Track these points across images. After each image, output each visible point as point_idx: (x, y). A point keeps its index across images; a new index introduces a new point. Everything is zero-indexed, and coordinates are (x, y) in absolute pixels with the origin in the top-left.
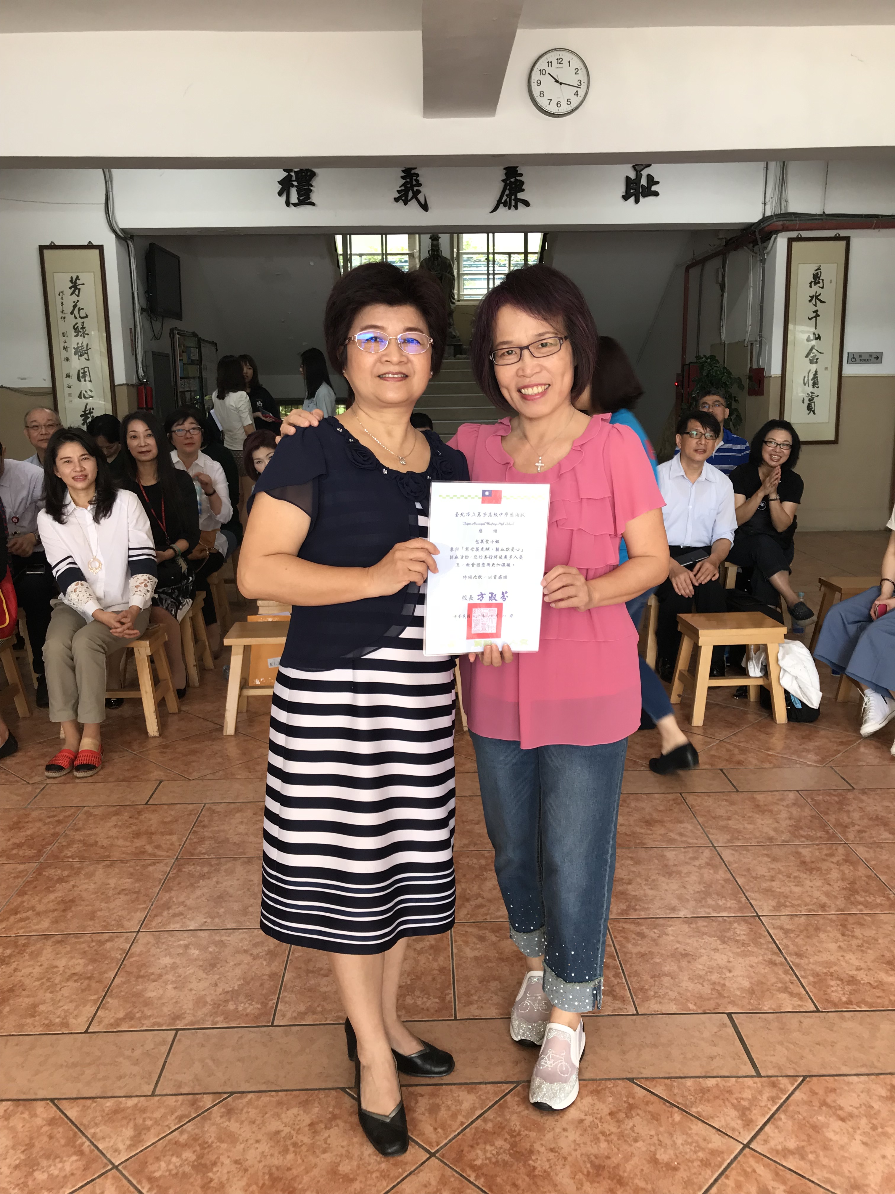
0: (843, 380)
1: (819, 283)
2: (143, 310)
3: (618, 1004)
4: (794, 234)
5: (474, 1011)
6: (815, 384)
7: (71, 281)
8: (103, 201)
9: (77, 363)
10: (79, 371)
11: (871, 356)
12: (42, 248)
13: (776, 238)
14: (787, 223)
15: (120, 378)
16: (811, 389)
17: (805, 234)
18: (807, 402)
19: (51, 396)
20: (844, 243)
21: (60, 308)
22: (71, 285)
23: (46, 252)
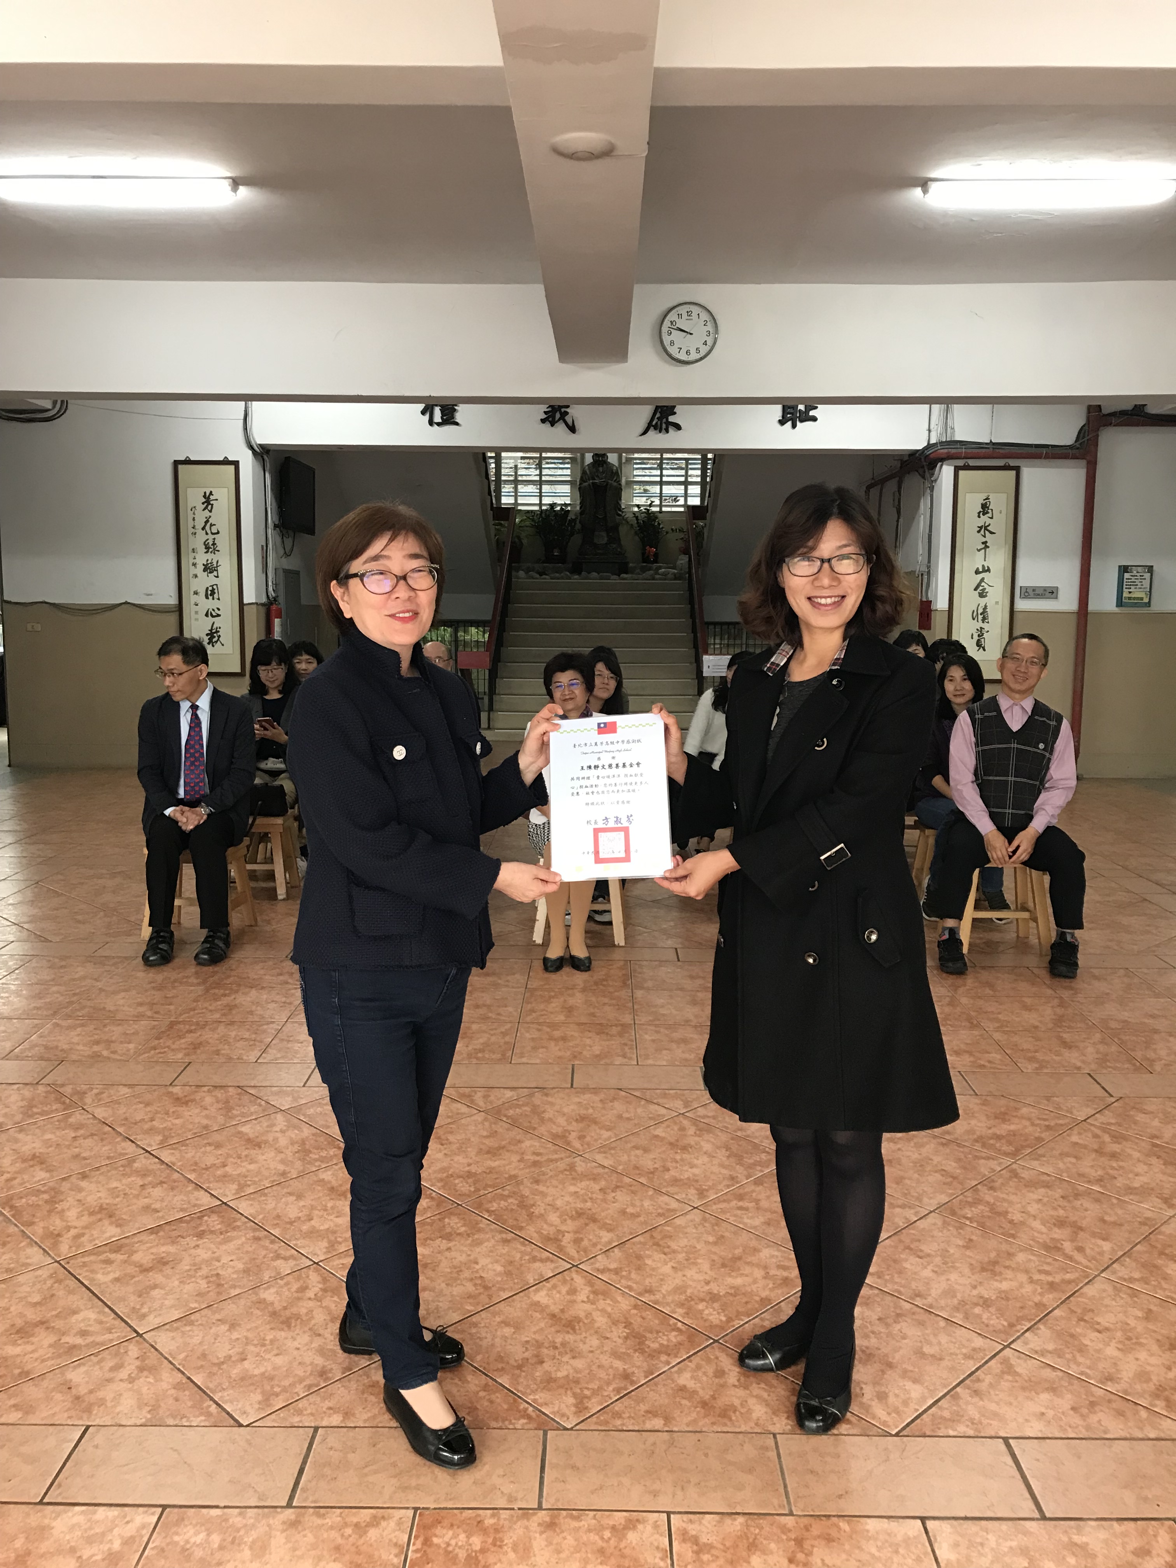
0: (1017, 617)
1: (988, 513)
2: (276, 526)
3: (626, 1060)
4: (960, 463)
5: (524, 1060)
6: (984, 619)
7: (205, 496)
8: (242, 417)
9: (206, 580)
10: (207, 588)
11: (1045, 590)
12: (176, 463)
13: (941, 466)
14: (953, 451)
15: (250, 597)
16: (981, 624)
17: (972, 462)
18: (976, 637)
19: (177, 613)
20: (1014, 472)
21: (191, 523)
22: (204, 500)
23: (180, 467)
